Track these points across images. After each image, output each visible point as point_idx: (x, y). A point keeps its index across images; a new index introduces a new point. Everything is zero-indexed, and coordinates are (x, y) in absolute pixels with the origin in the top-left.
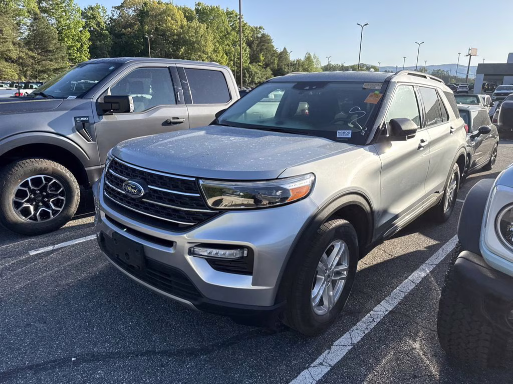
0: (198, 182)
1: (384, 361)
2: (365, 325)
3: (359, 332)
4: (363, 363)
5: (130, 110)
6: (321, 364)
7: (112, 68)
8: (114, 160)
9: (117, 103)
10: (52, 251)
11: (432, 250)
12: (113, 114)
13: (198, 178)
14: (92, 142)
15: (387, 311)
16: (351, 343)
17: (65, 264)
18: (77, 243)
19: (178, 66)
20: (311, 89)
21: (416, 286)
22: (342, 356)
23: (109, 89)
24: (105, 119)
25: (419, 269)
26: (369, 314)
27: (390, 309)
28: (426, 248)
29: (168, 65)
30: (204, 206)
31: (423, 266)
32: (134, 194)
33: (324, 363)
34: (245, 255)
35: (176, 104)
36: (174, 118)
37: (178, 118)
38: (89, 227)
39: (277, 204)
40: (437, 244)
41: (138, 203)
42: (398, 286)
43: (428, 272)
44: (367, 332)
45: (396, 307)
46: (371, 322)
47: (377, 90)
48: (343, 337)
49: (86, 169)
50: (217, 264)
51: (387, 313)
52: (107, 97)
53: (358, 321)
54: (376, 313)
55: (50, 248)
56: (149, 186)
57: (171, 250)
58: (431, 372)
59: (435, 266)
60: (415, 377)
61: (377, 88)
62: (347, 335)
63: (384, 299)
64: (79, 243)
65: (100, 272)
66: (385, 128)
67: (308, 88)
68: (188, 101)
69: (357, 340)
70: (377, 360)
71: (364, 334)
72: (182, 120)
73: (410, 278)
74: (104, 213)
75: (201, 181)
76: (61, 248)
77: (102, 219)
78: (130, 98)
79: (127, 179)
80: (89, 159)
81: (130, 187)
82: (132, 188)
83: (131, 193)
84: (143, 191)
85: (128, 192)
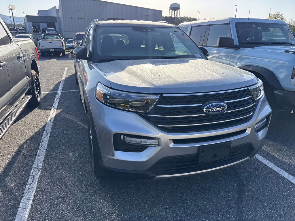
8: (163, 97)
32: (220, 111)
41: (220, 116)
56: (225, 102)
67: (145, 31)
74: (172, 140)
75: (249, 88)
77: (171, 146)
79: (201, 105)
81: (215, 107)
82: (217, 107)
83: (216, 111)
84: (226, 106)
85: (213, 111)
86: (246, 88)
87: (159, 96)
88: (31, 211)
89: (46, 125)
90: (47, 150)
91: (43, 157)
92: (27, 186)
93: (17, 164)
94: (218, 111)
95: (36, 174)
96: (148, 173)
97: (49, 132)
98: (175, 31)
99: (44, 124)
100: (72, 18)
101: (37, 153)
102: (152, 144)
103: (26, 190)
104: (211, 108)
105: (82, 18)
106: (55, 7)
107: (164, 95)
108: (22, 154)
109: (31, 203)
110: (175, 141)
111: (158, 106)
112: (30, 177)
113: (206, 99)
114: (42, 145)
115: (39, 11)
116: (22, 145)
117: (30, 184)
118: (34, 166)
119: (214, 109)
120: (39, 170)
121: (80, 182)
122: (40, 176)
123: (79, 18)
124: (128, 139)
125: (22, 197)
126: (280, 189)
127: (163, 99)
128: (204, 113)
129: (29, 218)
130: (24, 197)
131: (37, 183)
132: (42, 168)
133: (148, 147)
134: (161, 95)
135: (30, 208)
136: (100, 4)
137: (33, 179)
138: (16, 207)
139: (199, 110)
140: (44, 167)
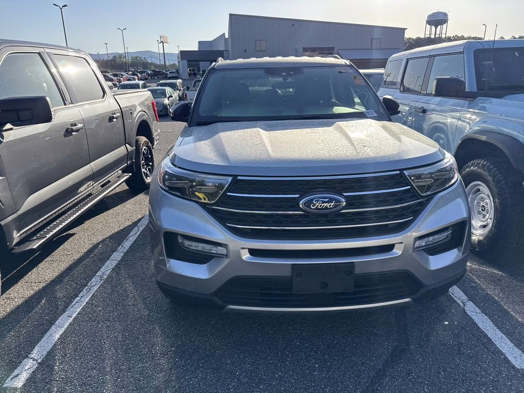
0: (404, 174)
1: (477, 281)
4: (474, 288)
5: (52, 119)
8: (236, 180)
10: (46, 365)
13: (401, 170)
19: (47, 50)
20: (289, 75)
30: (417, 196)
32: (330, 208)
33: (463, 301)
35: (65, 105)
37: (76, 125)
38: (28, 312)
49: (2, 223)
55: (30, 364)
56: (346, 194)
57: (397, 254)
58: (498, 274)
64: (65, 336)
67: (285, 74)
68: (73, 101)
74: (247, 250)
75: (406, 173)
76: (51, 355)
77: (245, 260)
78: (48, 99)
79: (298, 196)
80: (3, 206)
81: (320, 202)
82: (323, 202)
83: (322, 209)
84: (344, 200)
85: (317, 208)
86: (398, 172)
87: (230, 179)
88: (65, 331)
89: (143, 217)
90: (126, 254)
91: (115, 263)
92: (77, 299)
93: (80, 268)
94: (326, 208)
95: (95, 284)
96: (216, 299)
97: (141, 229)
98: (340, 72)
99: (140, 217)
100: (245, 51)
101: (111, 256)
102: (219, 253)
103: (73, 304)
104: (313, 203)
105: (262, 50)
106: (224, 34)
107: (239, 178)
108: (91, 256)
109: (70, 321)
110: (252, 252)
111: (228, 194)
112: (87, 287)
113: (306, 187)
114: (122, 246)
115: (200, 43)
116: (98, 244)
117: (81, 297)
118: (99, 273)
119: (318, 205)
120: (101, 280)
121: (144, 304)
122: (99, 287)
123: (256, 51)
124: (187, 243)
125: (64, 312)
126: (478, 369)
127: (237, 184)
128: (301, 210)
129: (59, 339)
130: (67, 312)
131: (90, 296)
132: (107, 278)
133: (214, 257)
134: (235, 176)
135: (66, 327)
136: (293, 25)
137: (88, 290)
138: (51, 323)
139: (293, 204)
140: (110, 276)
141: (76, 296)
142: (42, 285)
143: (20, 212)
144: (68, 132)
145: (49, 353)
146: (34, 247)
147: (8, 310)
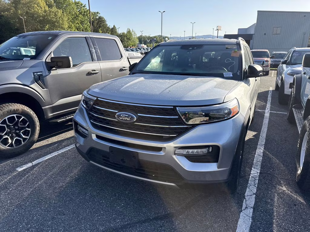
0: (176, 109)
1: (276, 199)
2: (253, 183)
3: (252, 186)
4: (267, 203)
5: (70, 66)
6: (246, 208)
7: (50, 38)
8: (97, 100)
9: (60, 62)
10: (33, 167)
11: (257, 137)
12: (56, 70)
13: (175, 107)
14: (45, 89)
15: (258, 173)
16: (253, 193)
17: (50, 174)
18: (47, 158)
19: (90, 36)
20: (193, 49)
21: (263, 157)
22: (254, 201)
23: (52, 53)
24: (53, 73)
25: (257, 148)
26: (250, 176)
27: (259, 172)
28: (253, 136)
29: (85, 36)
30: (182, 123)
31: (258, 147)
32: (128, 120)
33: (247, 207)
34: (210, 150)
35: (93, 61)
36: (93, 70)
37: (95, 71)
38: (48, 147)
39: (226, 118)
40: (257, 134)
41: (130, 125)
42: (254, 159)
43: (263, 149)
44: (256, 186)
45: (261, 170)
46: (255, 180)
47: (235, 49)
48: (247, 191)
49: (43, 108)
50: (192, 158)
51: (259, 174)
52: (52, 58)
53: (248, 181)
54: (253, 175)
55: (30, 165)
56: (138, 114)
57: (162, 153)
58: (300, 201)
59: (264, 146)
60: (295, 205)
61: (235, 48)
62: (248, 190)
63: (252, 167)
64: (49, 159)
65: (78, 175)
66: (246, 70)
67: (191, 48)
68: (99, 59)
69: (255, 191)
70: (272, 200)
71: (256, 187)
72: (98, 72)
73: (256, 153)
74: (95, 135)
75: (178, 108)
76: (39, 164)
77: (93, 139)
78: (70, 58)
79: (117, 111)
80: (44, 100)
81: (124, 116)
83: (124, 120)
84: (135, 117)
85: (122, 119)
86: (172, 107)
87: (95, 98)
88: (51, 157)
94: (126, 120)
98: (227, 48)
100: (265, 34)
103: (64, 148)
104: (121, 116)
105: (277, 33)
107: (99, 99)
109: (56, 154)
110: (98, 137)
111: (93, 106)
113: (122, 107)
115: (239, 29)
123: (273, 34)
125: (58, 151)
127: (97, 102)
128: (116, 118)
134: (97, 98)
135: (53, 156)
138: (50, 153)
141: (68, 146)
142: (63, 139)
143: (53, 105)
144: (89, 74)
145: (38, 163)
146: (58, 121)
147: (43, 145)
